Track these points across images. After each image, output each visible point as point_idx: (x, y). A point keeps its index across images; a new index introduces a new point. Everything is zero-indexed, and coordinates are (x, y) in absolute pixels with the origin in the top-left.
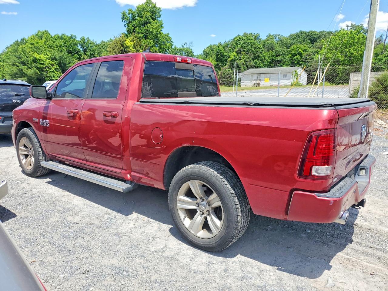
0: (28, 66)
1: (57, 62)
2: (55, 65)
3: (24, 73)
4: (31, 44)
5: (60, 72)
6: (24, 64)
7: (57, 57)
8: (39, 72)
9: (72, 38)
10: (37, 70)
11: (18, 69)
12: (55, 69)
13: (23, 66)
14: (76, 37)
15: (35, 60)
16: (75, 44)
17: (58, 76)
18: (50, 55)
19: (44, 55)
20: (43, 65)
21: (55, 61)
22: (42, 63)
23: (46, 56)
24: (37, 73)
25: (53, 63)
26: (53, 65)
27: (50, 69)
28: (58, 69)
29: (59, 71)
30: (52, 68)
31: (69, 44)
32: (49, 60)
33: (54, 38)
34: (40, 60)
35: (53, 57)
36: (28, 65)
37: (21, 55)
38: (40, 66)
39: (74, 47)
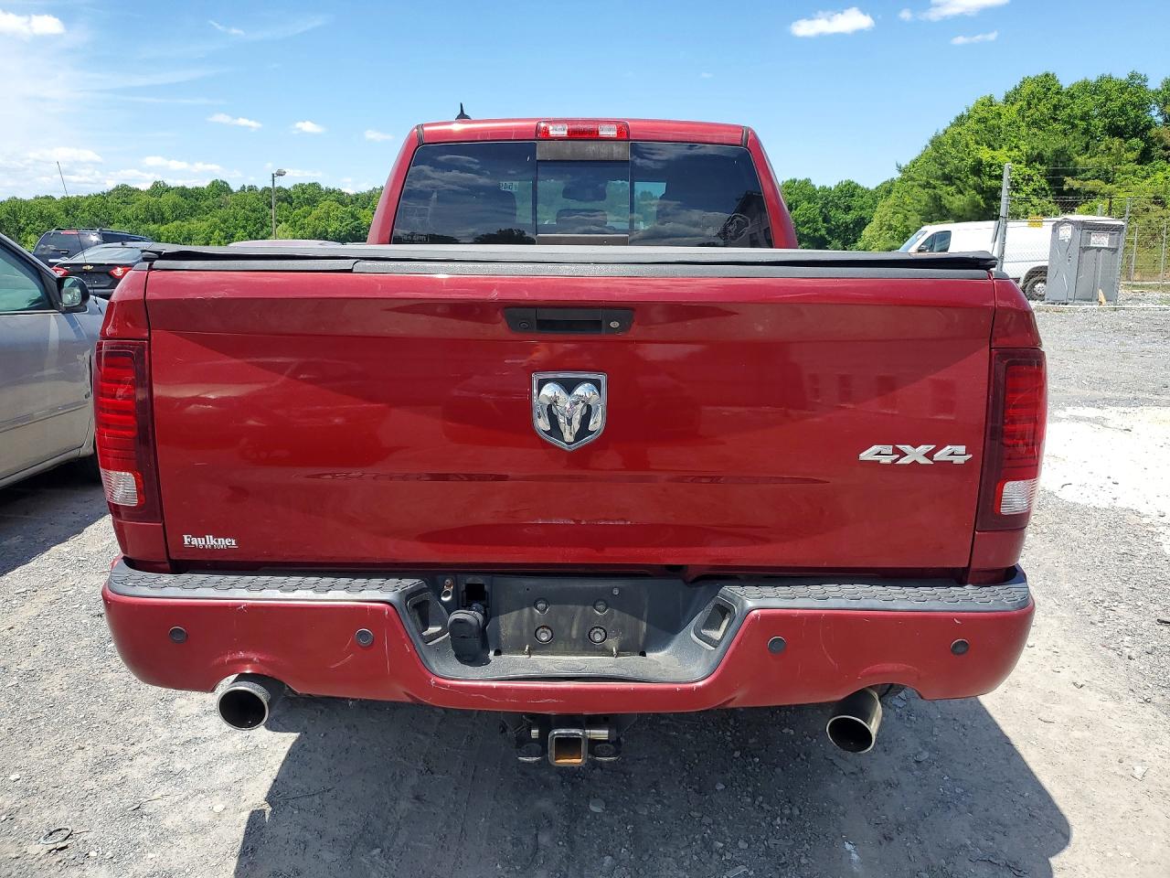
0: (958, 186)
1: (1045, 168)
2: (1035, 178)
3: (944, 207)
4: (979, 121)
5: (1050, 198)
6: (948, 179)
7: (1048, 153)
8: (984, 201)
9: (1134, 84)
10: (979, 197)
11: (930, 196)
12: (1034, 190)
13: (944, 188)
14: (1146, 80)
15: (977, 169)
16: (1142, 106)
17: (1040, 210)
18: (1025, 148)
19: (1011, 149)
20: (996, 180)
21: (1038, 166)
22: (996, 176)
23: (1015, 153)
24: (979, 205)
25: (1029, 172)
26: (1030, 179)
27: (1017, 192)
28: (1044, 189)
29: (1046, 196)
30: (1025, 188)
31: (1115, 105)
32: (1020, 163)
33: (1068, 93)
34: (991, 166)
35: (1036, 152)
36: (958, 182)
37: (945, 155)
38: (989, 183)
39: (1132, 114)
